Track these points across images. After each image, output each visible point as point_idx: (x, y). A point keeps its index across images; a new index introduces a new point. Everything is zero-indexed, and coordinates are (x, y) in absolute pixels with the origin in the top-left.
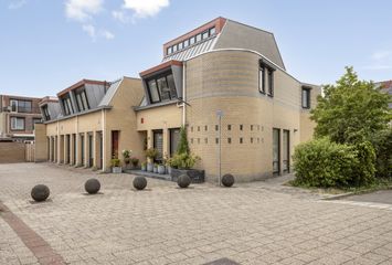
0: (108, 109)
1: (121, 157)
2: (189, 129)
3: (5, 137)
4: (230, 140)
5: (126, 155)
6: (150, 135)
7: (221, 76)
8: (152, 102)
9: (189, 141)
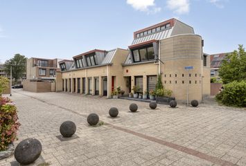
0: (110, 65)
1: (116, 91)
2: (163, 76)
3: (37, 79)
4: (190, 82)
5: (119, 89)
6: (133, 78)
7: (185, 49)
8: (134, 62)
9: (163, 82)
